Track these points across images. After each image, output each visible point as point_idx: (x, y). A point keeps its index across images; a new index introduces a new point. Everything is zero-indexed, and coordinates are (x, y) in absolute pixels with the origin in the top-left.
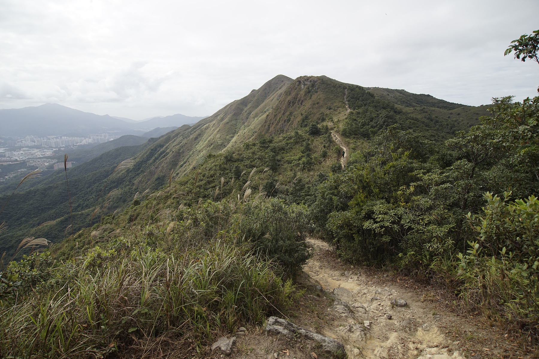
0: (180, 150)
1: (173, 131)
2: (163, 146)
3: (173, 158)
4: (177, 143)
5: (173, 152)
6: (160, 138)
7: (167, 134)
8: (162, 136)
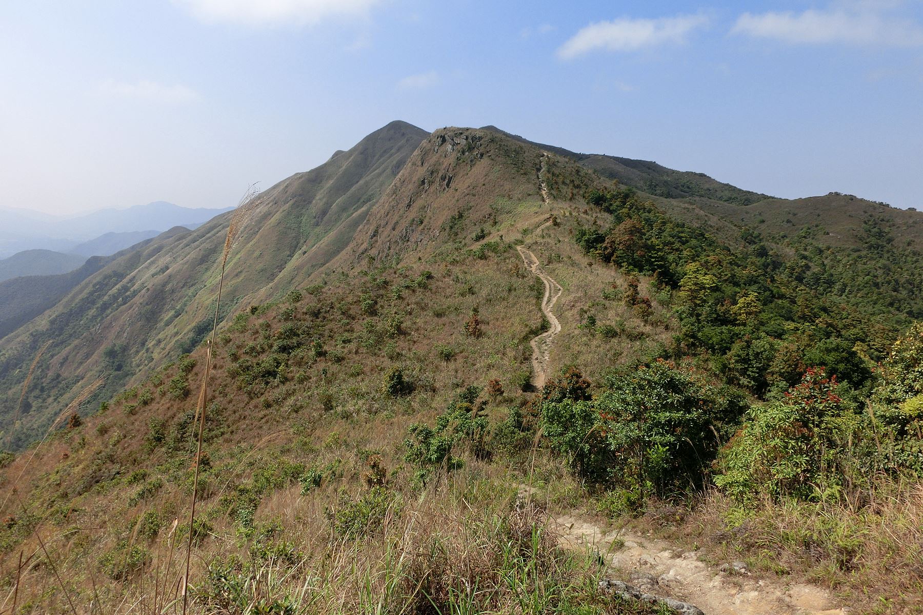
0: (164, 285)
1: (148, 242)
2: (121, 276)
3: (147, 304)
4: (158, 269)
5: (148, 289)
6: (114, 258)
7: (133, 247)
8: (121, 253)
